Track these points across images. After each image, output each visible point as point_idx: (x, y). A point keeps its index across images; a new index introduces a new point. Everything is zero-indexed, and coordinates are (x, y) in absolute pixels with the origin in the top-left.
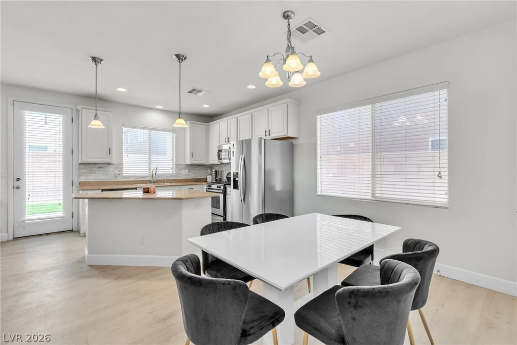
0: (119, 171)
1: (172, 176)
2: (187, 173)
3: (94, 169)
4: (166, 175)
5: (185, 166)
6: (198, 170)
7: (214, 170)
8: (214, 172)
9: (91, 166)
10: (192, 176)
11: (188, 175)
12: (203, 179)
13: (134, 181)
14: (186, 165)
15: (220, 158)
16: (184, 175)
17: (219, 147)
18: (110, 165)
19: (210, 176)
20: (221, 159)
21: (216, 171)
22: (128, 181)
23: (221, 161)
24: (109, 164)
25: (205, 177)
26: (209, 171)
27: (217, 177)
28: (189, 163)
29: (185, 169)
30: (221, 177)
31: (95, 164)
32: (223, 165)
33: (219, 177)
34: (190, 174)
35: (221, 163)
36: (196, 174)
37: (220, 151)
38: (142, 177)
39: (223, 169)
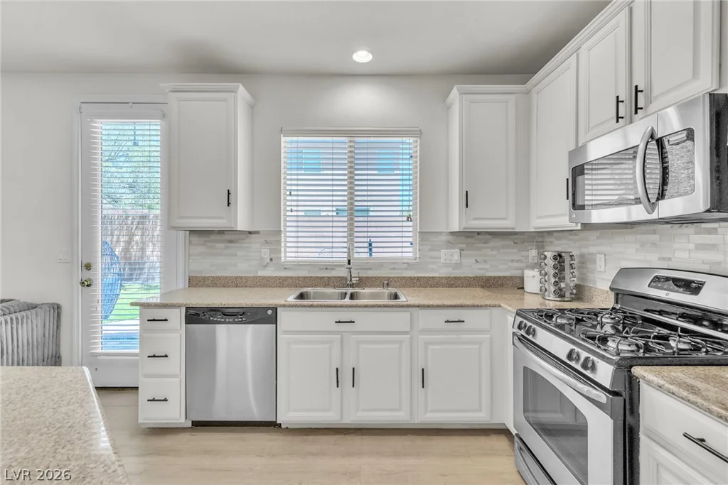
0: (272, 251)
1: (409, 265)
2: (456, 257)
3: (218, 245)
4: (394, 264)
5: (450, 238)
6: (492, 249)
7: (549, 255)
8: (550, 262)
9: (213, 237)
10: (472, 266)
11: (457, 266)
12: (511, 278)
13: (305, 278)
14: (453, 233)
15: (579, 202)
16: (447, 265)
17: (572, 154)
18: (252, 235)
19: (536, 273)
20: (582, 207)
21: (559, 257)
22: (291, 278)
23: (584, 217)
24: (250, 233)
25: (517, 273)
26: (533, 253)
27: (562, 279)
28: (456, 227)
29: (449, 245)
30: (583, 279)
31: (221, 232)
32: (592, 235)
33: (570, 281)
34: (465, 261)
35: (587, 227)
36: (485, 261)
37: (578, 171)
38: (326, 268)
39: (592, 250)
